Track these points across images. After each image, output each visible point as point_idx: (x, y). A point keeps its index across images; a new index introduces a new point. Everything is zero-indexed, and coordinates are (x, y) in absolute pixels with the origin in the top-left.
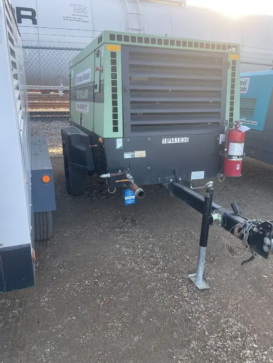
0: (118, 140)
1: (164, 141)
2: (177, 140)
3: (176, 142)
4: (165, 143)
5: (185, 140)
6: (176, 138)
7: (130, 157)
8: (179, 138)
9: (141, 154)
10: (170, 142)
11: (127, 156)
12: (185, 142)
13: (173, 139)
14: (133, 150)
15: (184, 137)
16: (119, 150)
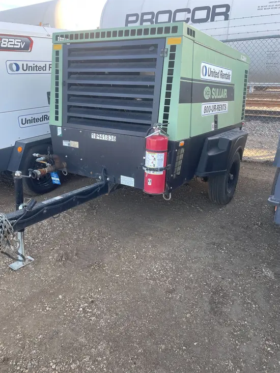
0: (58, 128)
1: (93, 136)
2: (104, 137)
3: (103, 139)
4: (94, 138)
5: (112, 138)
6: (103, 135)
7: (67, 145)
8: (106, 136)
9: (75, 144)
10: (98, 138)
11: (65, 144)
12: (113, 140)
13: (101, 135)
14: (69, 139)
15: (111, 135)
16: (59, 137)
